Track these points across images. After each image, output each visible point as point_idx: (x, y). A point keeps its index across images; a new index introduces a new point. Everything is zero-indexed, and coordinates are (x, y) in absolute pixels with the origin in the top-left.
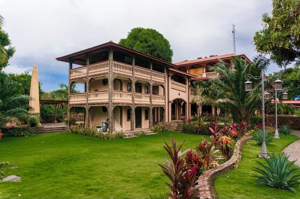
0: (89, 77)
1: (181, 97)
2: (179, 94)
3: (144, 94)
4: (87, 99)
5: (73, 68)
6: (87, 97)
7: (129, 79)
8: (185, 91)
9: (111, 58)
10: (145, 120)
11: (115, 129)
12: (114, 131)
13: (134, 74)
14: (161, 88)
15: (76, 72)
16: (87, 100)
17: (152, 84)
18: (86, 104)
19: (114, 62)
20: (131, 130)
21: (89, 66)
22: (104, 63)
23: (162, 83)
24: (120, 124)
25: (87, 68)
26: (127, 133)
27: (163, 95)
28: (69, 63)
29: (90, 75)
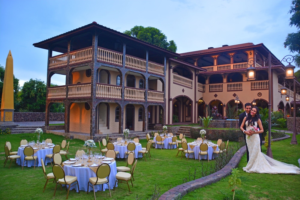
0: (69, 67)
1: (186, 94)
2: (183, 91)
3: (138, 89)
4: (67, 93)
5: (52, 56)
6: (67, 90)
7: (118, 70)
8: (191, 87)
9: (95, 43)
10: (139, 121)
11: (100, 130)
12: (98, 133)
13: (124, 64)
14: (159, 82)
15: (55, 60)
16: (67, 95)
17: (147, 76)
18: (65, 99)
19: (99, 49)
20: (120, 133)
21: (70, 54)
22: (87, 50)
23: (161, 75)
24: (106, 125)
25: (68, 56)
26: (114, 136)
27: (162, 91)
28: (48, 50)
29: (71, 64)
